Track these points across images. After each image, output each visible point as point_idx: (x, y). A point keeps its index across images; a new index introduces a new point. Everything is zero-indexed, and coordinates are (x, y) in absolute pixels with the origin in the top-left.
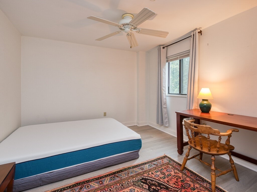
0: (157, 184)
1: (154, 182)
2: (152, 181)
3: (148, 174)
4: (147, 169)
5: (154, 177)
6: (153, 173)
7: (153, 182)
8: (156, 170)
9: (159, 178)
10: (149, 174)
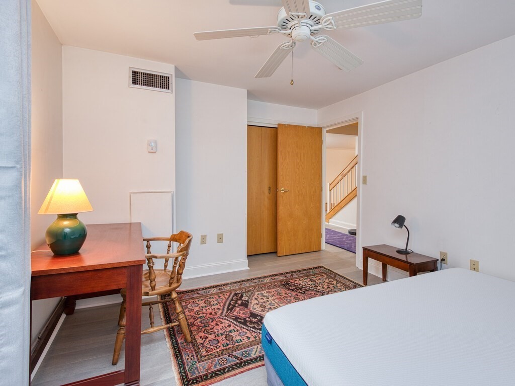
0: (248, 324)
1: (251, 326)
2: (254, 327)
3: (258, 338)
4: (256, 346)
5: (248, 332)
6: (247, 339)
7: (253, 325)
8: (239, 344)
9: (241, 331)
10: (255, 337)
